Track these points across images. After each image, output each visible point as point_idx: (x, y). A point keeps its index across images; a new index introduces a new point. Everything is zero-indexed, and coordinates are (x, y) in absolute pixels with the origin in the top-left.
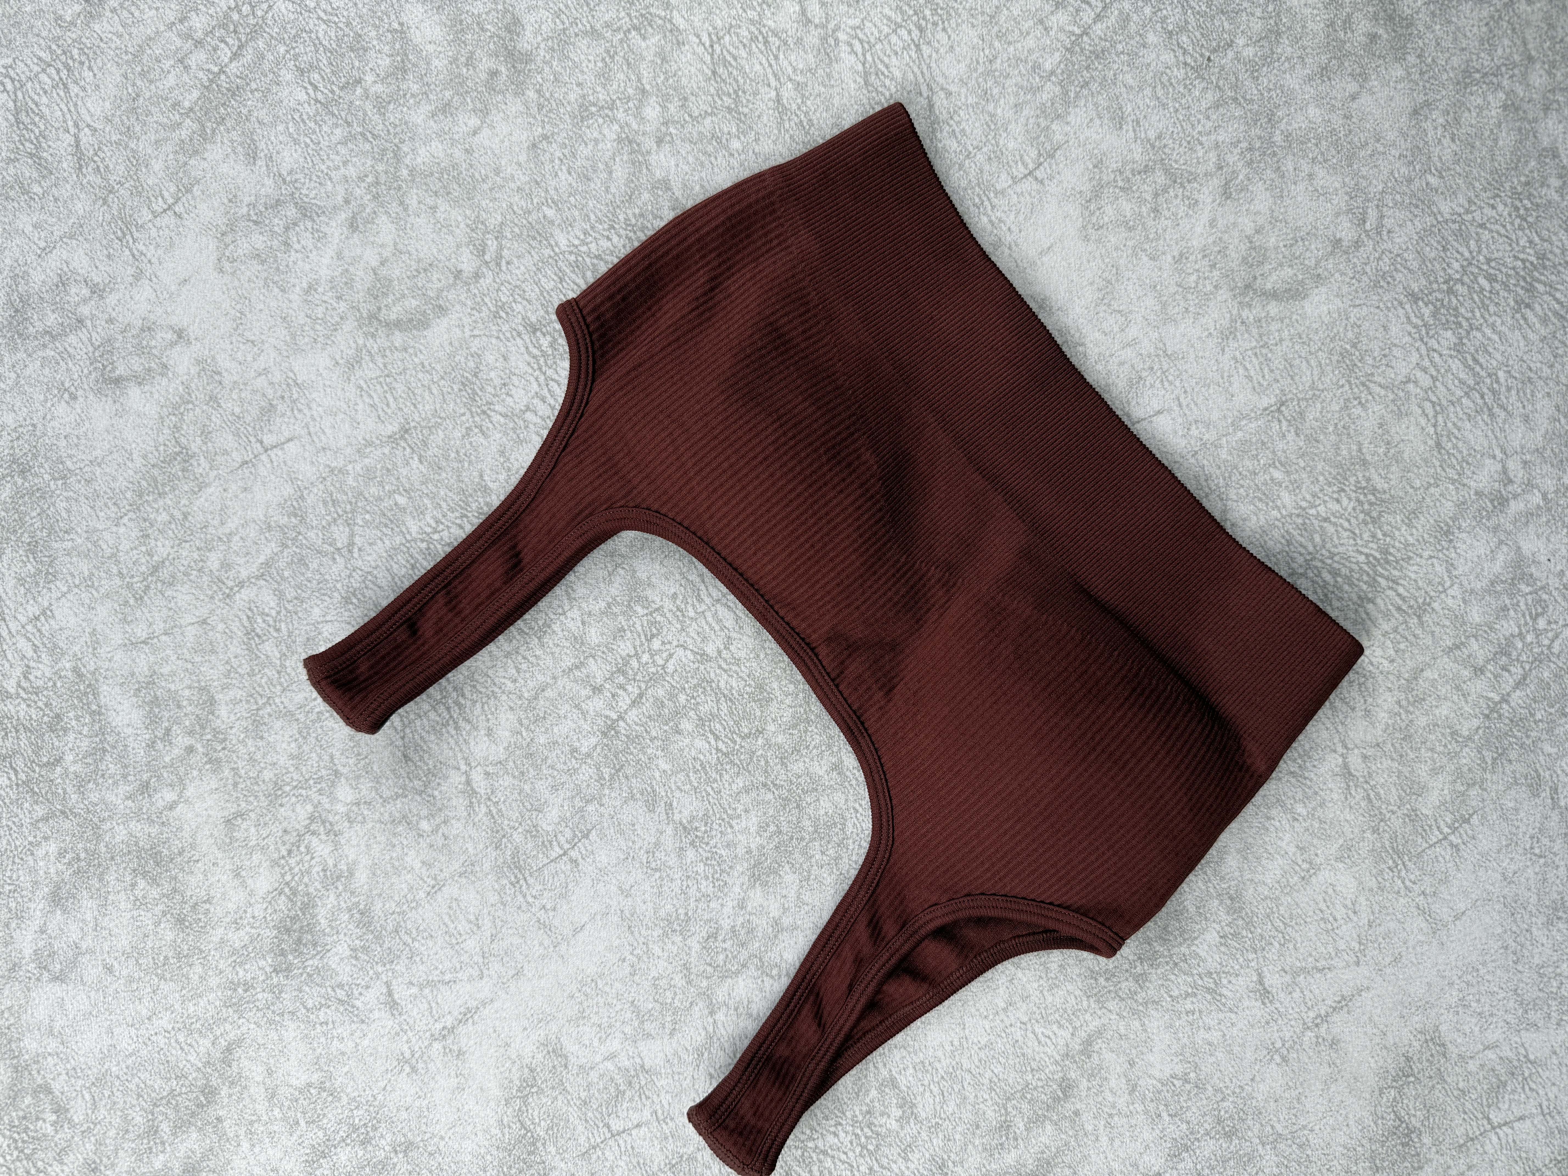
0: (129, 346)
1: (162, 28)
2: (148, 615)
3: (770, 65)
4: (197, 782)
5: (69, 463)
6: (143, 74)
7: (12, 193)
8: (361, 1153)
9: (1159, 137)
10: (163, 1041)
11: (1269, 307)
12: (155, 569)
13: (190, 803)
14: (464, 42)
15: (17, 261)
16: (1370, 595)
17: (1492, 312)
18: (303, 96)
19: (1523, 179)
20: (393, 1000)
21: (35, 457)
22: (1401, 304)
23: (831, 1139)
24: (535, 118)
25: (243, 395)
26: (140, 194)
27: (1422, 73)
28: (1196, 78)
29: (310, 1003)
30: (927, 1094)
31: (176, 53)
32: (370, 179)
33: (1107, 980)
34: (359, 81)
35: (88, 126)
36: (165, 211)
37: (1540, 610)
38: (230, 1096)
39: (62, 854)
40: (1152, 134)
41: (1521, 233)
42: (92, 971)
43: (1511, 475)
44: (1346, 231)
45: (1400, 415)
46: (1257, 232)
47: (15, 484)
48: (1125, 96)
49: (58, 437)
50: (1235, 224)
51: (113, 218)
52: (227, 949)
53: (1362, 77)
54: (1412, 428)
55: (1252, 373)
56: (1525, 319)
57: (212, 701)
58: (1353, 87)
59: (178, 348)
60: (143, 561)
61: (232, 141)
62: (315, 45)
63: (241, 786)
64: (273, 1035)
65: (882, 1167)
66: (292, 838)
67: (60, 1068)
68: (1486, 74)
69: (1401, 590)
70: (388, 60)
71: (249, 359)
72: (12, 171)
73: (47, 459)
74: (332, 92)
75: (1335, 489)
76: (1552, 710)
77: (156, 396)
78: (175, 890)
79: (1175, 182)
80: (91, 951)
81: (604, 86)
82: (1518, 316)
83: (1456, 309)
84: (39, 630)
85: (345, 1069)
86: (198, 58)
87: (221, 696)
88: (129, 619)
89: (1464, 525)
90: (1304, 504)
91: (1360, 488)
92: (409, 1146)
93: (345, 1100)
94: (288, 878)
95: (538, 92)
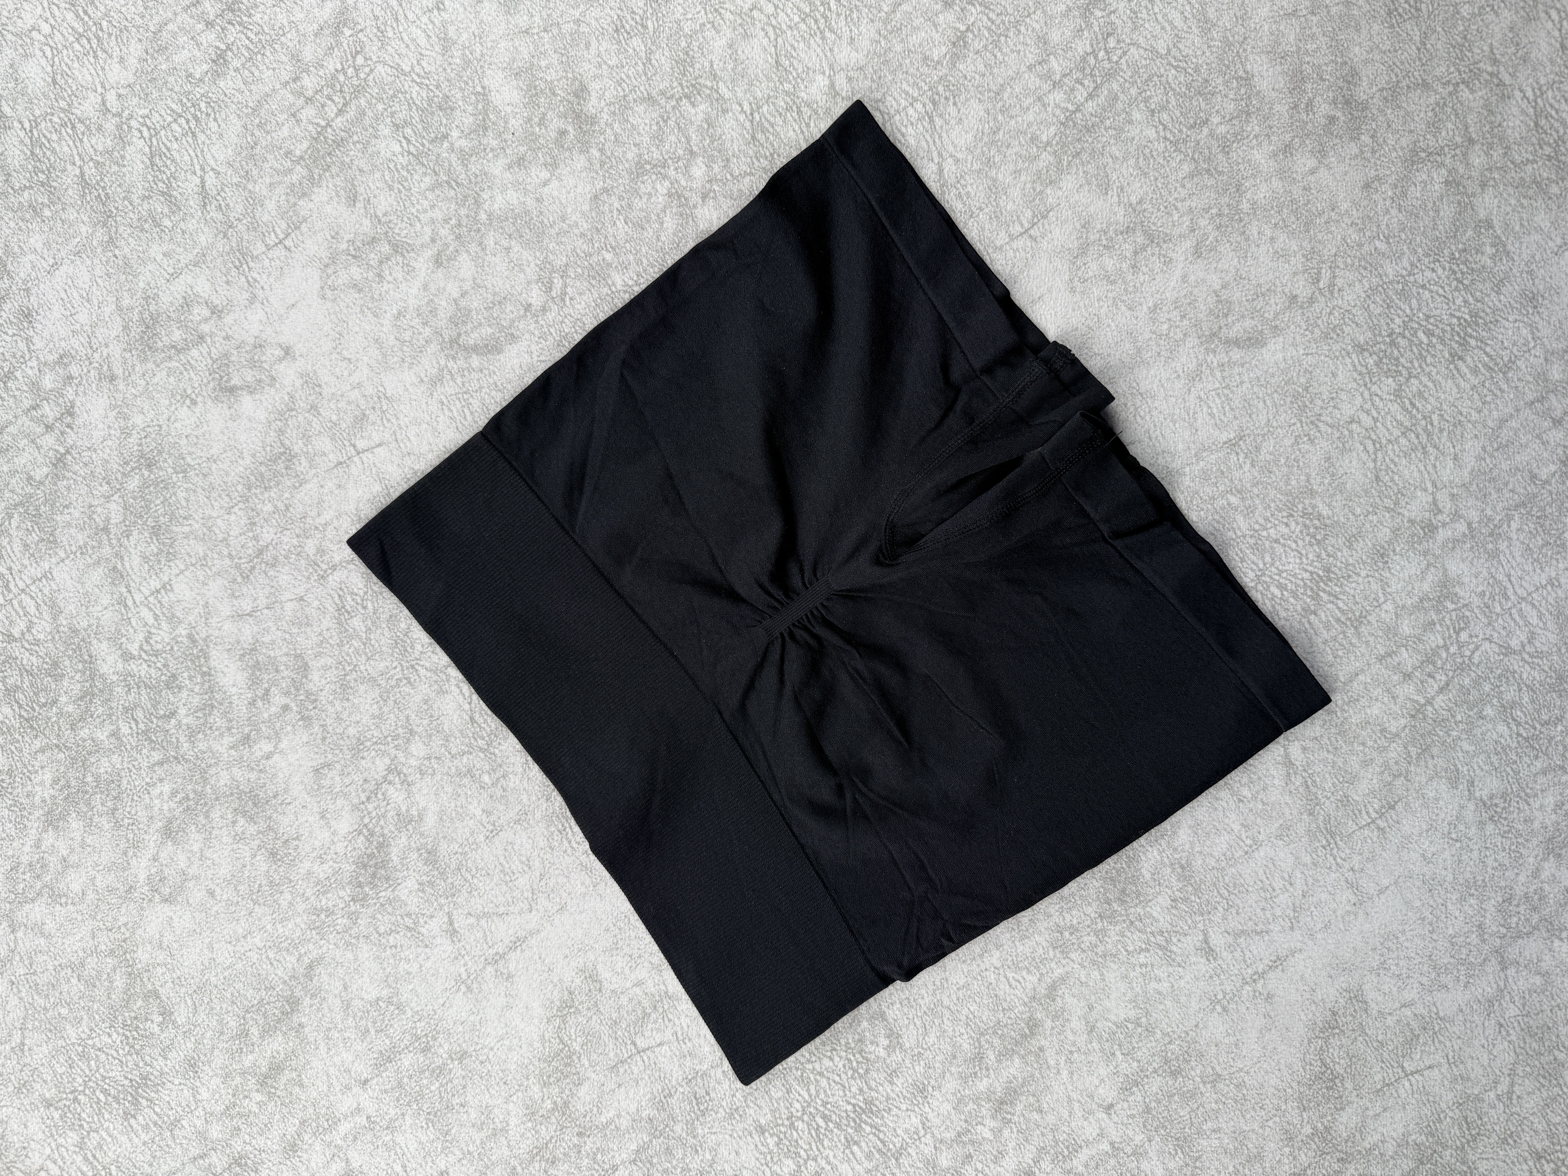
0: (243, 360)
1: (278, 86)
2: (253, 592)
3: (802, 132)
4: (291, 736)
5: (189, 460)
6: (260, 126)
7: (146, 226)
8: (422, 1059)
9: (1140, 202)
10: (256, 956)
11: (1231, 354)
12: (260, 552)
13: (285, 754)
14: (538, 105)
15: (149, 284)
16: (1312, 608)
17: (1428, 362)
18: (397, 148)
19: (1460, 246)
20: (454, 930)
21: (160, 453)
22: (1348, 353)
23: (827, 1063)
24: (597, 173)
25: (340, 406)
26: (255, 230)
27: (1374, 152)
28: (1175, 151)
29: (382, 929)
30: (911, 1027)
31: (289, 108)
32: (453, 222)
33: (1071, 934)
34: (445, 137)
35: (213, 169)
36: (276, 244)
37: (1462, 625)
38: (311, 1006)
39: (174, 793)
40: (1134, 199)
41: (1456, 294)
42: (197, 895)
43: (1441, 505)
44: (1302, 288)
45: (1344, 450)
46: (1224, 287)
47: (143, 475)
48: (1111, 164)
49: (180, 436)
50: (1204, 281)
51: (231, 249)
52: (312, 880)
53: (1321, 153)
54: (1354, 463)
55: (1215, 411)
56: (1458, 370)
57: (306, 667)
58: (1311, 163)
59: (284, 363)
60: (250, 544)
61: (335, 186)
62: (409, 104)
63: (328, 740)
64: (349, 955)
65: (870, 1089)
66: (372, 786)
67: (168, 977)
68: (1430, 154)
69: (1341, 605)
70: (471, 119)
71: (346, 373)
72: (146, 206)
73: (170, 454)
74: (423, 145)
75: (1285, 514)
76: (1471, 713)
77: (265, 404)
78: (270, 828)
79: (1152, 242)
80: (197, 878)
81: (658, 147)
82: (1452, 366)
83: (1397, 359)
84: (159, 602)
85: (411, 987)
86: (309, 112)
87: (314, 663)
88: (237, 594)
89: (1398, 549)
90: (1257, 527)
91: (1305, 514)
92: (463, 1056)
93: (409, 1013)
94: (366, 820)
95: (601, 150)
